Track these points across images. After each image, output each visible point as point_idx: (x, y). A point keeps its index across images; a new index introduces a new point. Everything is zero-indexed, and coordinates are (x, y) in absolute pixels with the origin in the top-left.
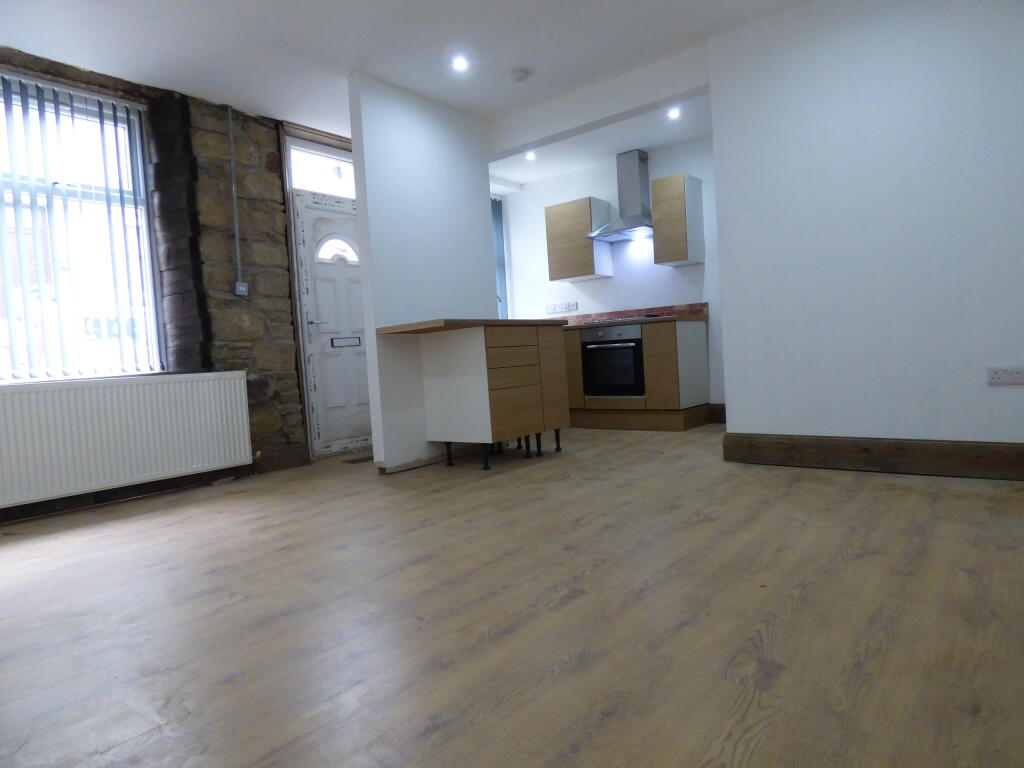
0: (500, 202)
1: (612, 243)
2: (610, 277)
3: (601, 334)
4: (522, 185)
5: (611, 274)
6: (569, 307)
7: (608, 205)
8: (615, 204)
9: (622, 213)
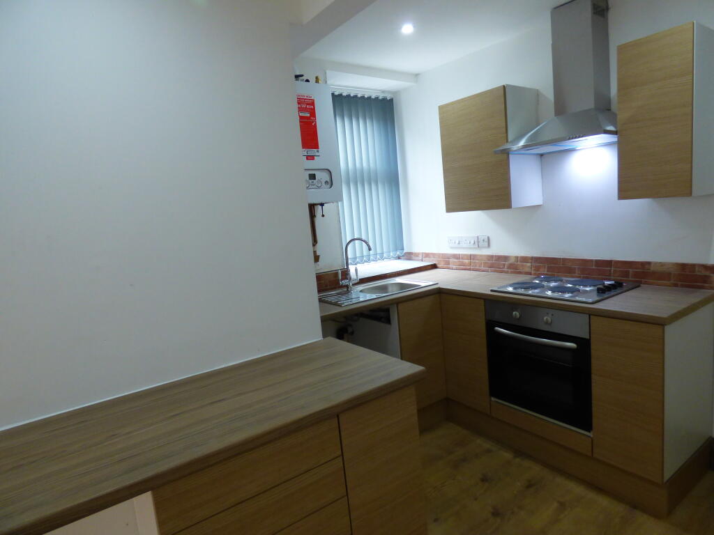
0: (391, 100)
1: (542, 155)
2: (538, 206)
3: (516, 314)
4: (417, 75)
5: (539, 202)
6: (478, 243)
7: (537, 94)
8: (549, 93)
9: (560, 108)
